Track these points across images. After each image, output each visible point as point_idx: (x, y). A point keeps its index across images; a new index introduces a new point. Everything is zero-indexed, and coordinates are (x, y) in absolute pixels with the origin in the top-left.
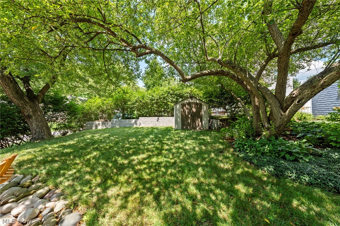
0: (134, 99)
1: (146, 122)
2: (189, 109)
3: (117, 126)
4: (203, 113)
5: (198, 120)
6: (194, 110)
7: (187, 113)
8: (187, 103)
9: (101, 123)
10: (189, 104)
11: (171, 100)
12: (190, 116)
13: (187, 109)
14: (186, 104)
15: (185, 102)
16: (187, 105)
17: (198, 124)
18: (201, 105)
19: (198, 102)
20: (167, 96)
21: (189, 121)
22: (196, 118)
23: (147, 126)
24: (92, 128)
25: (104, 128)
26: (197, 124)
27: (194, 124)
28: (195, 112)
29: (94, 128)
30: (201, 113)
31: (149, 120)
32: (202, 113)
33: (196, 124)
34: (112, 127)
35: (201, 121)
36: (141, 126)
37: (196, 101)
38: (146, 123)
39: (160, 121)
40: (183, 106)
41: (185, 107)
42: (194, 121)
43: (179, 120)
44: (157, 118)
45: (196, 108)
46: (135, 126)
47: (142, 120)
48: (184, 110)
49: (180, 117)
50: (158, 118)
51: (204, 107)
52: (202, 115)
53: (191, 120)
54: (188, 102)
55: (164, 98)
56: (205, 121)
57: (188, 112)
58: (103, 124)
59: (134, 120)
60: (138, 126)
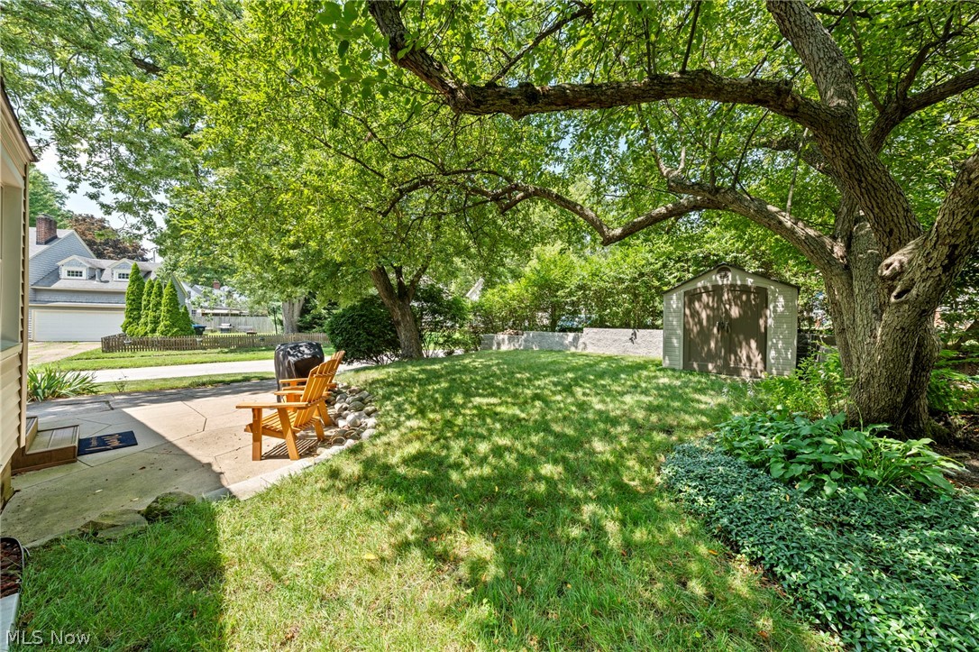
0: (572, 283)
1: (599, 340)
2: (712, 309)
3: (534, 347)
4: (770, 321)
5: (748, 344)
6: (734, 311)
7: (705, 323)
8: (705, 288)
9: (506, 337)
10: (717, 291)
11: (675, 277)
12: (715, 330)
13: (707, 306)
14: (701, 293)
15: (699, 285)
16: (704, 295)
17: (749, 358)
18: (763, 293)
19: (750, 281)
20: (665, 266)
21: (713, 345)
22: (741, 337)
23: (601, 352)
24: (491, 348)
25: (512, 348)
26: (744, 360)
27: (733, 357)
28: (737, 319)
29: (494, 348)
30: (762, 322)
31: (609, 337)
32: (766, 322)
33: (737, 358)
34: (526, 349)
35: (763, 350)
36: (585, 352)
37: (743, 281)
38: (602, 343)
39: (639, 342)
40: (692, 297)
41: (700, 300)
42: (730, 347)
43: (676, 342)
44: (631, 331)
45: (744, 306)
46: (573, 350)
47: (590, 335)
48: (693, 312)
49: (680, 332)
50: (635, 334)
51: (775, 300)
52: (766, 328)
53: (720, 344)
54: (709, 285)
55: (654, 273)
56: (778, 351)
57: (708, 316)
58: (510, 340)
59: (571, 336)
60: (579, 351)
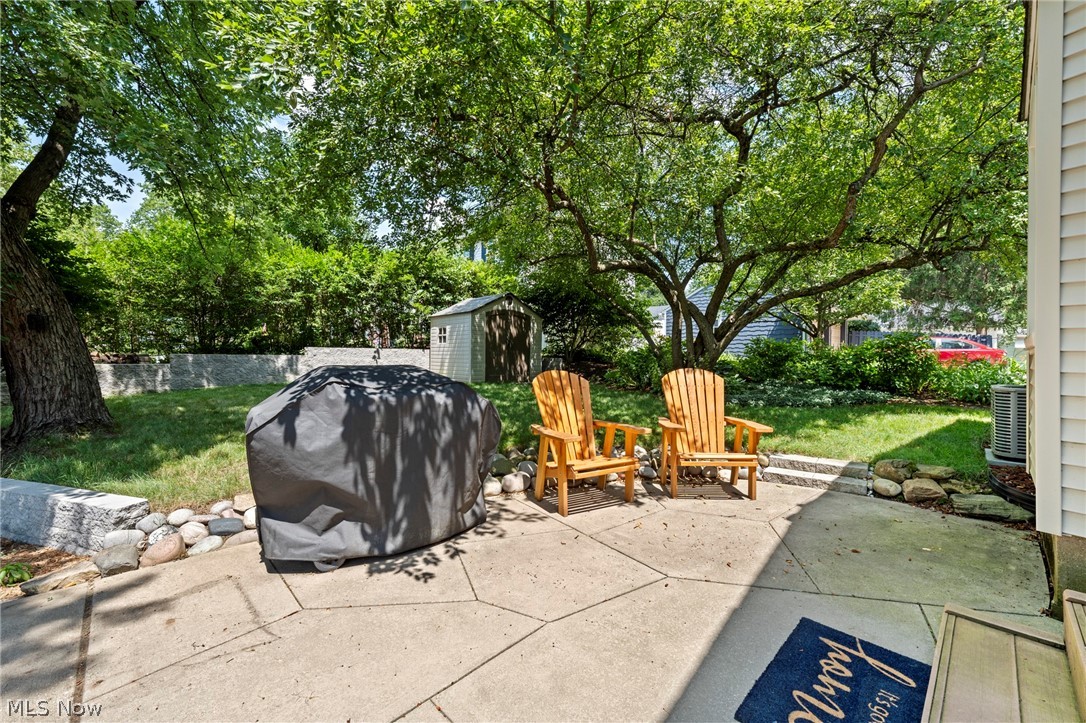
2: (502, 328)
3: (205, 383)
4: (532, 340)
5: (521, 358)
6: (513, 331)
7: (497, 340)
8: (498, 310)
10: (504, 314)
12: (504, 347)
13: (499, 327)
14: (496, 315)
15: (495, 308)
16: (498, 317)
17: (521, 369)
18: (528, 319)
19: (522, 310)
21: (502, 360)
22: (517, 352)
26: (519, 369)
27: (513, 367)
28: (515, 338)
30: (527, 341)
32: (529, 341)
33: (515, 369)
35: (528, 361)
37: (519, 309)
40: (490, 318)
41: (495, 321)
42: (512, 361)
43: (480, 357)
45: (519, 328)
48: (491, 329)
49: (484, 349)
51: (533, 324)
52: (529, 345)
53: (507, 358)
54: (500, 308)
56: (535, 360)
57: (500, 335)
